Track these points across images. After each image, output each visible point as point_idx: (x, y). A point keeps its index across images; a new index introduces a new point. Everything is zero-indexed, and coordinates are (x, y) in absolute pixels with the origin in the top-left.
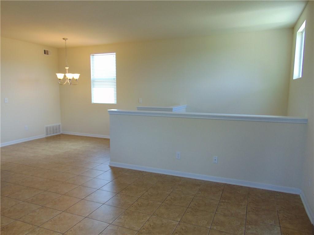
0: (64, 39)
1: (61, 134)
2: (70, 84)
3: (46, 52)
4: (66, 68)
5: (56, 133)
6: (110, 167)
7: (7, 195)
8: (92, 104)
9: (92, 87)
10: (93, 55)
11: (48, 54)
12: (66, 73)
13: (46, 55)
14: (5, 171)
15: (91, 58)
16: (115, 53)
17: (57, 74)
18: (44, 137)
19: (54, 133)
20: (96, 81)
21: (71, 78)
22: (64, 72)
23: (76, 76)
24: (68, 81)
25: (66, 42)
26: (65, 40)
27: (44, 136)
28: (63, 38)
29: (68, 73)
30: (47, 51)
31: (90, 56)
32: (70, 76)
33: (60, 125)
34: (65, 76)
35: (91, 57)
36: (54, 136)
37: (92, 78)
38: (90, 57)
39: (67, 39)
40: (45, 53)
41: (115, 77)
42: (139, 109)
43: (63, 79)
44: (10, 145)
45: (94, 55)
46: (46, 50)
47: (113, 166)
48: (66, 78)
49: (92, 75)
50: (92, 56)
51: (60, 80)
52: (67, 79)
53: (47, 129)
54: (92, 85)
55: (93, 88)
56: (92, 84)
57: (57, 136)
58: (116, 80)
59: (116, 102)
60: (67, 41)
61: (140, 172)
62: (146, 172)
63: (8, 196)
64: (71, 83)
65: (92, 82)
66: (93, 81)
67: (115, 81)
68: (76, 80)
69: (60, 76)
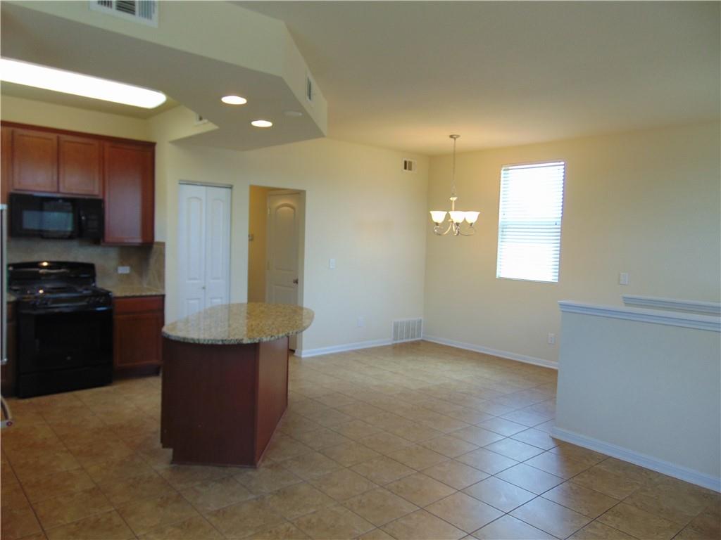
0: (451, 136)
1: (422, 340)
2: (458, 235)
3: (407, 166)
4: (451, 199)
5: (412, 337)
6: (555, 440)
7: (349, 465)
8: (498, 279)
9: (499, 240)
10: (507, 168)
11: (410, 169)
12: (451, 210)
13: (407, 171)
14: (335, 409)
15: (502, 176)
16: (563, 163)
17: (433, 213)
18: (390, 343)
19: (408, 337)
20: (508, 226)
21: (460, 221)
22: (446, 207)
23: (472, 217)
24: (454, 227)
25: (455, 142)
26: (455, 139)
27: (388, 341)
28: (451, 134)
29: (455, 210)
30: (410, 163)
31: (501, 170)
32: (457, 216)
33: (420, 321)
34: (448, 216)
35: (502, 172)
36: (406, 344)
37: (500, 220)
38: (500, 174)
39: (458, 136)
40: (405, 168)
41: (560, 220)
42: (628, 301)
43: (443, 222)
44: (332, 354)
45: (510, 168)
46: (408, 160)
47: (563, 439)
48: (450, 220)
49: (501, 214)
50: (504, 170)
51: (437, 224)
52: (452, 222)
53: (396, 327)
54: (500, 236)
55: (502, 243)
56: (500, 233)
57: (413, 343)
58: (559, 226)
59: (557, 278)
60: (457, 139)
61: (640, 469)
62: (659, 474)
63: (350, 467)
64: (458, 232)
65: (500, 230)
66: (503, 228)
67: (558, 229)
68: (471, 224)
69: (438, 216)
